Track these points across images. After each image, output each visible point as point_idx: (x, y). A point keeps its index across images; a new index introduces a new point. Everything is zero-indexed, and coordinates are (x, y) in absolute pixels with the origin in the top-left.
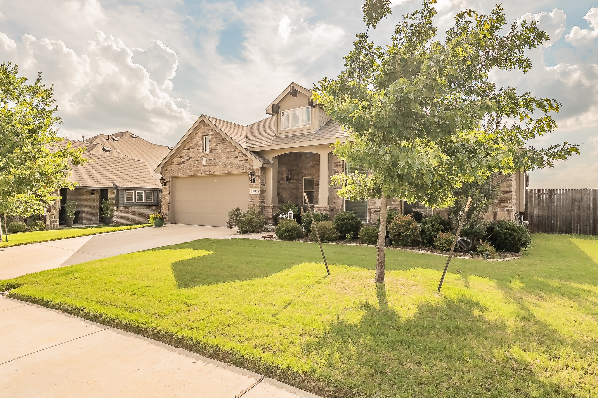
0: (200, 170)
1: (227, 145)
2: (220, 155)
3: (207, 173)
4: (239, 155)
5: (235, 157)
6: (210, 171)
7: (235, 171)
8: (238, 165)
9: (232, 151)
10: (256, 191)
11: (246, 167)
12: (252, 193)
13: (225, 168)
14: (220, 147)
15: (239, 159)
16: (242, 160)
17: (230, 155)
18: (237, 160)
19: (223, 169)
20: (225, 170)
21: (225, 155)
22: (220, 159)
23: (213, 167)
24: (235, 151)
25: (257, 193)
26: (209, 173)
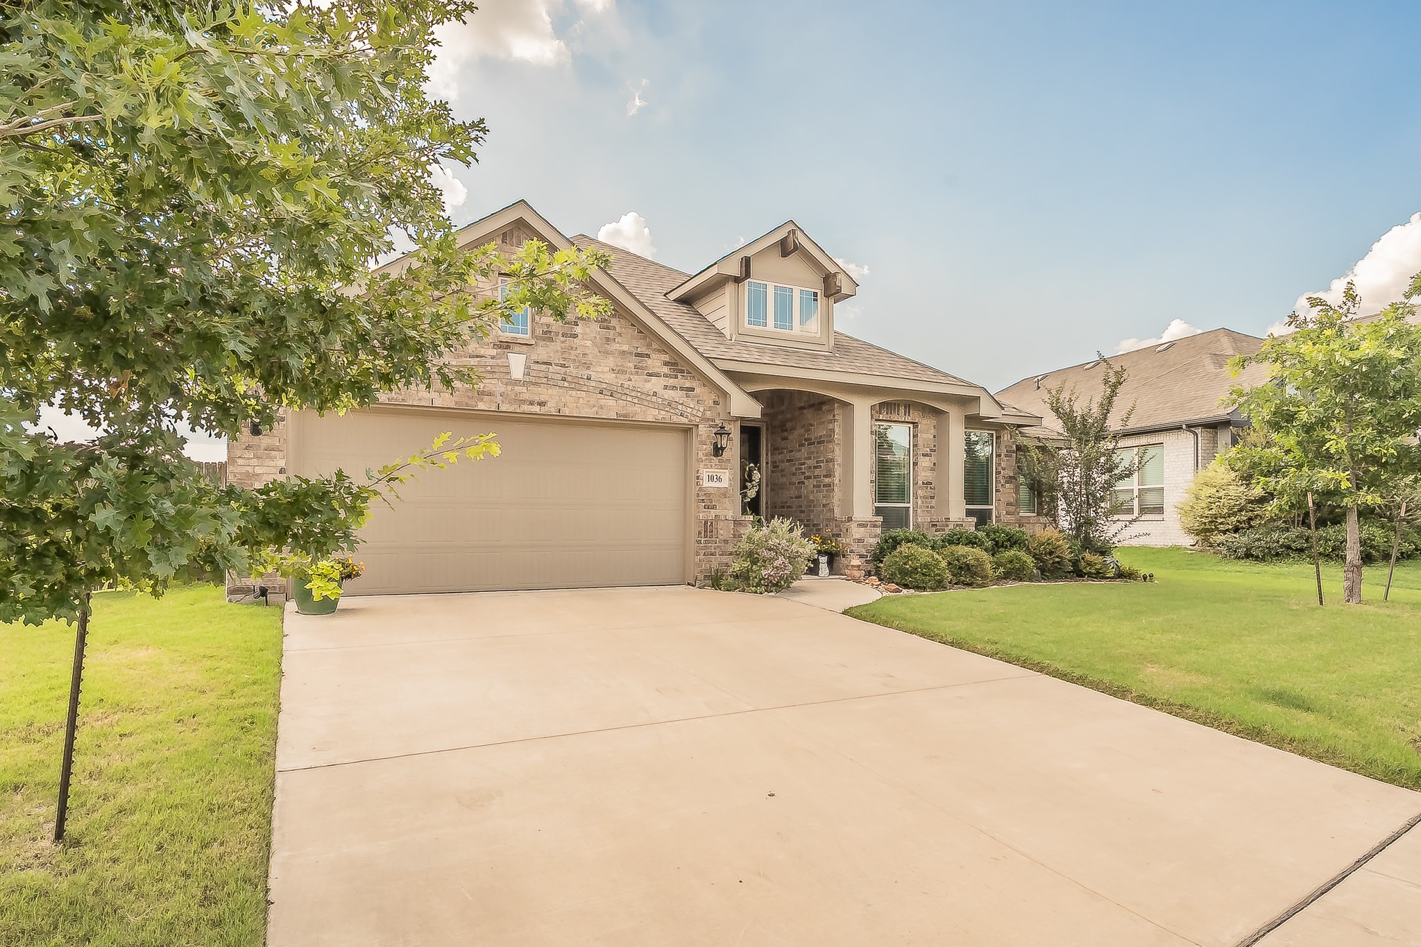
0: (490, 394)
1: (618, 329)
2: (590, 357)
3: (526, 408)
4: (666, 370)
5: (650, 375)
6: (541, 404)
7: (651, 415)
8: (664, 400)
9: (638, 355)
10: (719, 479)
11: (690, 410)
12: (706, 484)
13: (611, 402)
14: (587, 330)
15: (663, 381)
16: (674, 388)
17: (631, 365)
18: (655, 384)
19: (602, 402)
20: (611, 408)
21: (610, 362)
22: (588, 368)
23: (554, 391)
24: (648, 356)
25: (725, 484)
26: (536, 409)
